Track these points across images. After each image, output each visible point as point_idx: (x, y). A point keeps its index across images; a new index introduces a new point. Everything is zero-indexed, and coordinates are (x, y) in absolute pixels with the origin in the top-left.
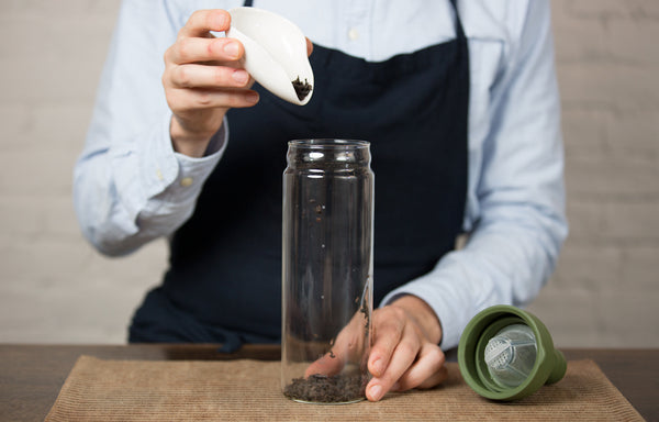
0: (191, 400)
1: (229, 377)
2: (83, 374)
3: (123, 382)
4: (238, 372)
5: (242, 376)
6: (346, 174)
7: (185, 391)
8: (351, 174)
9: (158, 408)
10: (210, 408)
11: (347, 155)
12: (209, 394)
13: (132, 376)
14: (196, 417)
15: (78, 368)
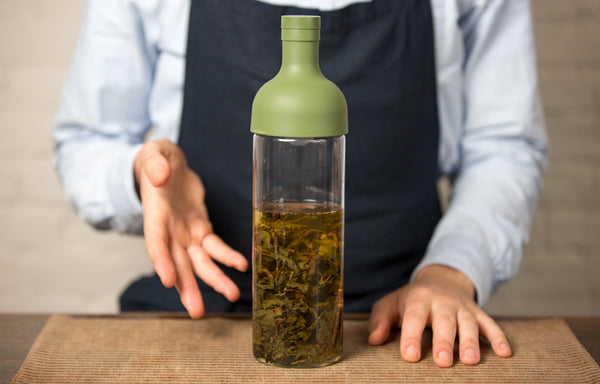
0: (159, 360)
10: (178, 368)
15: (49, 327)
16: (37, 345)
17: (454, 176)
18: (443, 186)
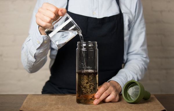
0: (55, 104)
1: (65, 99)
2: (29, 99)
3: (39, 100)
4: (67, 98)
5: (68, 99)
6: (91, 49)
7: (54, 102)
8: (92, 49)
9: (47, 106)
10: (60, 106)
11: (91, 45)
12: (60, 103)
13: (41, 99)
14: (56, 109)
15: (28, 97)
16: (25, 101)
17: (125, 64)
18: (123, 65)
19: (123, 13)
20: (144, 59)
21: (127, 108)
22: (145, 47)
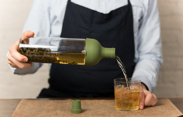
2: (23, 104)
3: (34, 106)
5: (68, 103)
7: (51, 108)
10: (59, 112)
12: (58, 109)
13: (36, 104)
14: (55, 115)
15: (21, 102)
16: (18, 107)
19: (134, 6)
20: (159, 59)
21: (138, 114)
22: (160, 45)
